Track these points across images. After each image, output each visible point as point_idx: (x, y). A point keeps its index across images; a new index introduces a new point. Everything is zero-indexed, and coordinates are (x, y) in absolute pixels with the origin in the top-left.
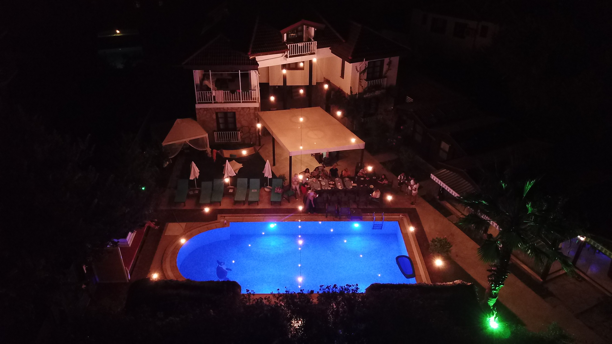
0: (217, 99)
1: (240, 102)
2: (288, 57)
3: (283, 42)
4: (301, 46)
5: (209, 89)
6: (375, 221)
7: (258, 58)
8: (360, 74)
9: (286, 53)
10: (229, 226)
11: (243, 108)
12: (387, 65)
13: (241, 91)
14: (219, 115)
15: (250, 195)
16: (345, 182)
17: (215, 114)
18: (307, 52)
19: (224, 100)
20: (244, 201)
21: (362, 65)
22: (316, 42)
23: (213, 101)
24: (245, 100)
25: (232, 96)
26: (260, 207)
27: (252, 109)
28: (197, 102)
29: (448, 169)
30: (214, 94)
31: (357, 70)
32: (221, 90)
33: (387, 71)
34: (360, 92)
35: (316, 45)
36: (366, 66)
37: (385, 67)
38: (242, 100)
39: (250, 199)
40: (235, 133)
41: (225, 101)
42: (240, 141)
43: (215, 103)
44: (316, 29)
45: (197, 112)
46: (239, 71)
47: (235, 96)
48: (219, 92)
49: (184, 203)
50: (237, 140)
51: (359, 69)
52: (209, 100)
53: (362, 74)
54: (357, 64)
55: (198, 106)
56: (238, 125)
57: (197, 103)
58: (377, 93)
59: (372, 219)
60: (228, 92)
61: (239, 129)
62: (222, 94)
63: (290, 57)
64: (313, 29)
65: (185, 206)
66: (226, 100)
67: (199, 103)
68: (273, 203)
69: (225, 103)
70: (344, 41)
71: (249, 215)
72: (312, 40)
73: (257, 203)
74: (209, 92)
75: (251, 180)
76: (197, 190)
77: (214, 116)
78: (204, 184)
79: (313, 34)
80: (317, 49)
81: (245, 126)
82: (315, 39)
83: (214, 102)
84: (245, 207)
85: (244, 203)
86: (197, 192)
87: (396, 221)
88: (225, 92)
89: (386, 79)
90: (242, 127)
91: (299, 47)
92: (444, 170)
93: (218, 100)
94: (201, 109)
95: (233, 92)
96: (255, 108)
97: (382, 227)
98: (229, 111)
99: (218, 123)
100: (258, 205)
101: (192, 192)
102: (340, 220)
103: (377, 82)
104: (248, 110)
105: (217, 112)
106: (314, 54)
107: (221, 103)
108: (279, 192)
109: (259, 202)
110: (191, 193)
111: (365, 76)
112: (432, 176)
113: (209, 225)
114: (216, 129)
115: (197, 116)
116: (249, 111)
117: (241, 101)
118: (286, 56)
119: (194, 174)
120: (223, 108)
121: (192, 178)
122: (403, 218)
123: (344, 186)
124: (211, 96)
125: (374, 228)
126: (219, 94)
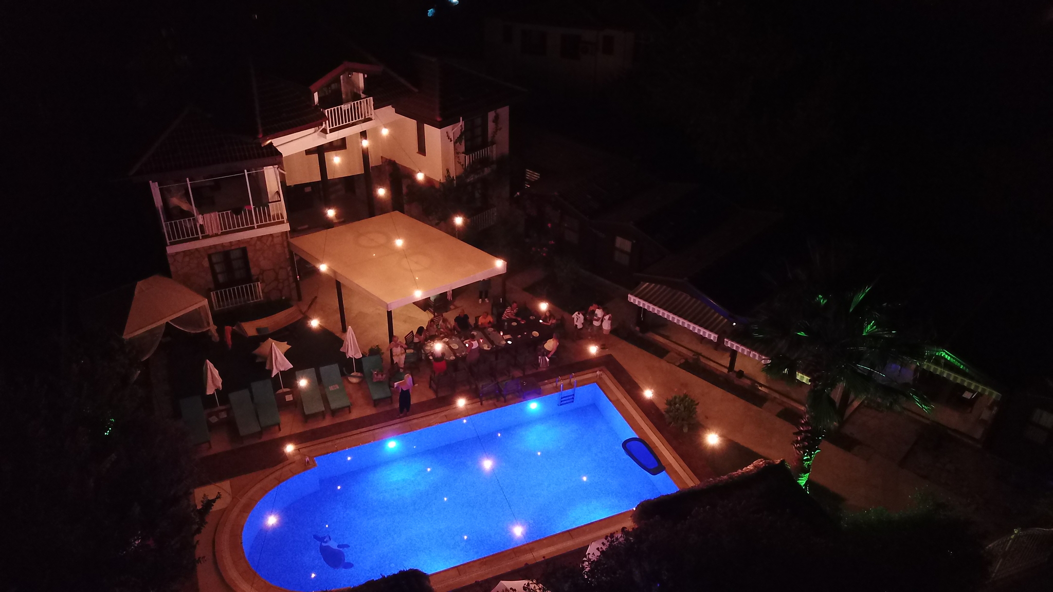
0: (209, 230)
1: (253, 228)
2: (328, 132)
3: (313, 105)
4: (348, 110)
5: (189, 214)
6: (563, 390)
7: (276, 142)
8: (455, 143)
9: (324, 125)
10: (315, 465)
11: (260, 238)
12: (493, 122)
13: (252, 207)
14: (214, 260)
15: (330, 399)
16: (489, 336)
17: (206, 259)
18: (359, 118)
19: (222, 230)
20: (323, 411)
21: (455, 129)
22: (372, 98)
23: (200, 235)
24: (261, 221)
25: (237, 219)
26: (355, 415)
27: (278, 237)
28: (168, 241)
29: (651, 281)
30: (201, 222)
31: (449, 139)
32: (215, 211)
33: (495, 133)
34: (458, 174)
35: (372, 103)
36: (462, 128)
37: (491, 126)
38: (257, 223)
39: (334, 405)
40: (250, 286)
41: (224, 231)
42: (262, 299)
43: (204, 237)
44: (366, 76)
45: (170, 260)
46: (245, 171)
47: (242, 218)
48: (211, 215)
49: (209, 442)
50: (257, 298)
51: (452, 137)
52: (193, 234)
53: (458, 143)
54: (448, 128)
55: (170, 250)
56: (254, 271)
57: (168, 244)
58: (487, 171)
59: (557, 389)
60: (227, 214)
61: (257, 276)
62: (216, 219)
63: (331, 131)
64: (361, 75)
65: (210, 447)
66: (225, 228)
67: (172, 244)
68: (376, 403)
69: (223, 234)
70: (416, 90)
71: (343, 435)
72: (363, 96)
73: (349, 409)
74: (189, 220)
75: (323, 369)
76: (222, 411)
77: (206, 263)
78: (234, 397)
79: (361, 84)
80: (374, 109)
81: (269, 270)
82: (368, 92)
83: (202, 236)
84: (327, 422)
85: (322, 415)
86: (224, 415)
87: (594, 382)
88: (223, 215)
89: (494, 146)
90: (262, 272)
91: (345, 111)
92: (645, 285)
93: (211, 231)
94: (177, 253)
95: (237, 211)
96: (284, 234)
97: (573, 398)
98: (233, 248)
99: (214, 274)
100: (350, 412)
101: (214, 417)
102: (506, 403)
103: (480, 153)
104: (270, 239)
105: (210, 253)
106: (370, 119)
107: (217, 235)
108: (381, 380)
109: (351, 407)
110: (214, 419)
111: (462, 148)
112: (630, 298)
113: (278, 473)
114: (212, 286)
115: (172, 268)
116: (272, 241)
117: (255, 225)
118: (324, 131)
119: (213, 382)
120: (222, 245)
121: (210, 391)
122: (601, 374)
123: (492, 342)
124: (195, 225)
125: (562, 403)
126: (209, 220)
